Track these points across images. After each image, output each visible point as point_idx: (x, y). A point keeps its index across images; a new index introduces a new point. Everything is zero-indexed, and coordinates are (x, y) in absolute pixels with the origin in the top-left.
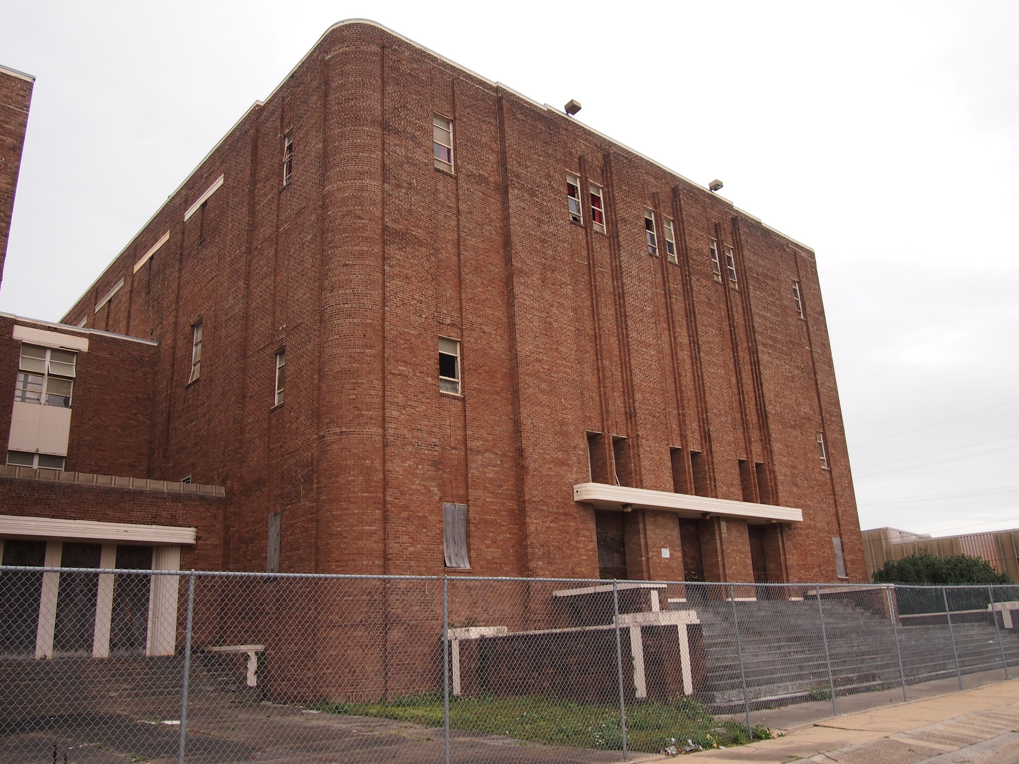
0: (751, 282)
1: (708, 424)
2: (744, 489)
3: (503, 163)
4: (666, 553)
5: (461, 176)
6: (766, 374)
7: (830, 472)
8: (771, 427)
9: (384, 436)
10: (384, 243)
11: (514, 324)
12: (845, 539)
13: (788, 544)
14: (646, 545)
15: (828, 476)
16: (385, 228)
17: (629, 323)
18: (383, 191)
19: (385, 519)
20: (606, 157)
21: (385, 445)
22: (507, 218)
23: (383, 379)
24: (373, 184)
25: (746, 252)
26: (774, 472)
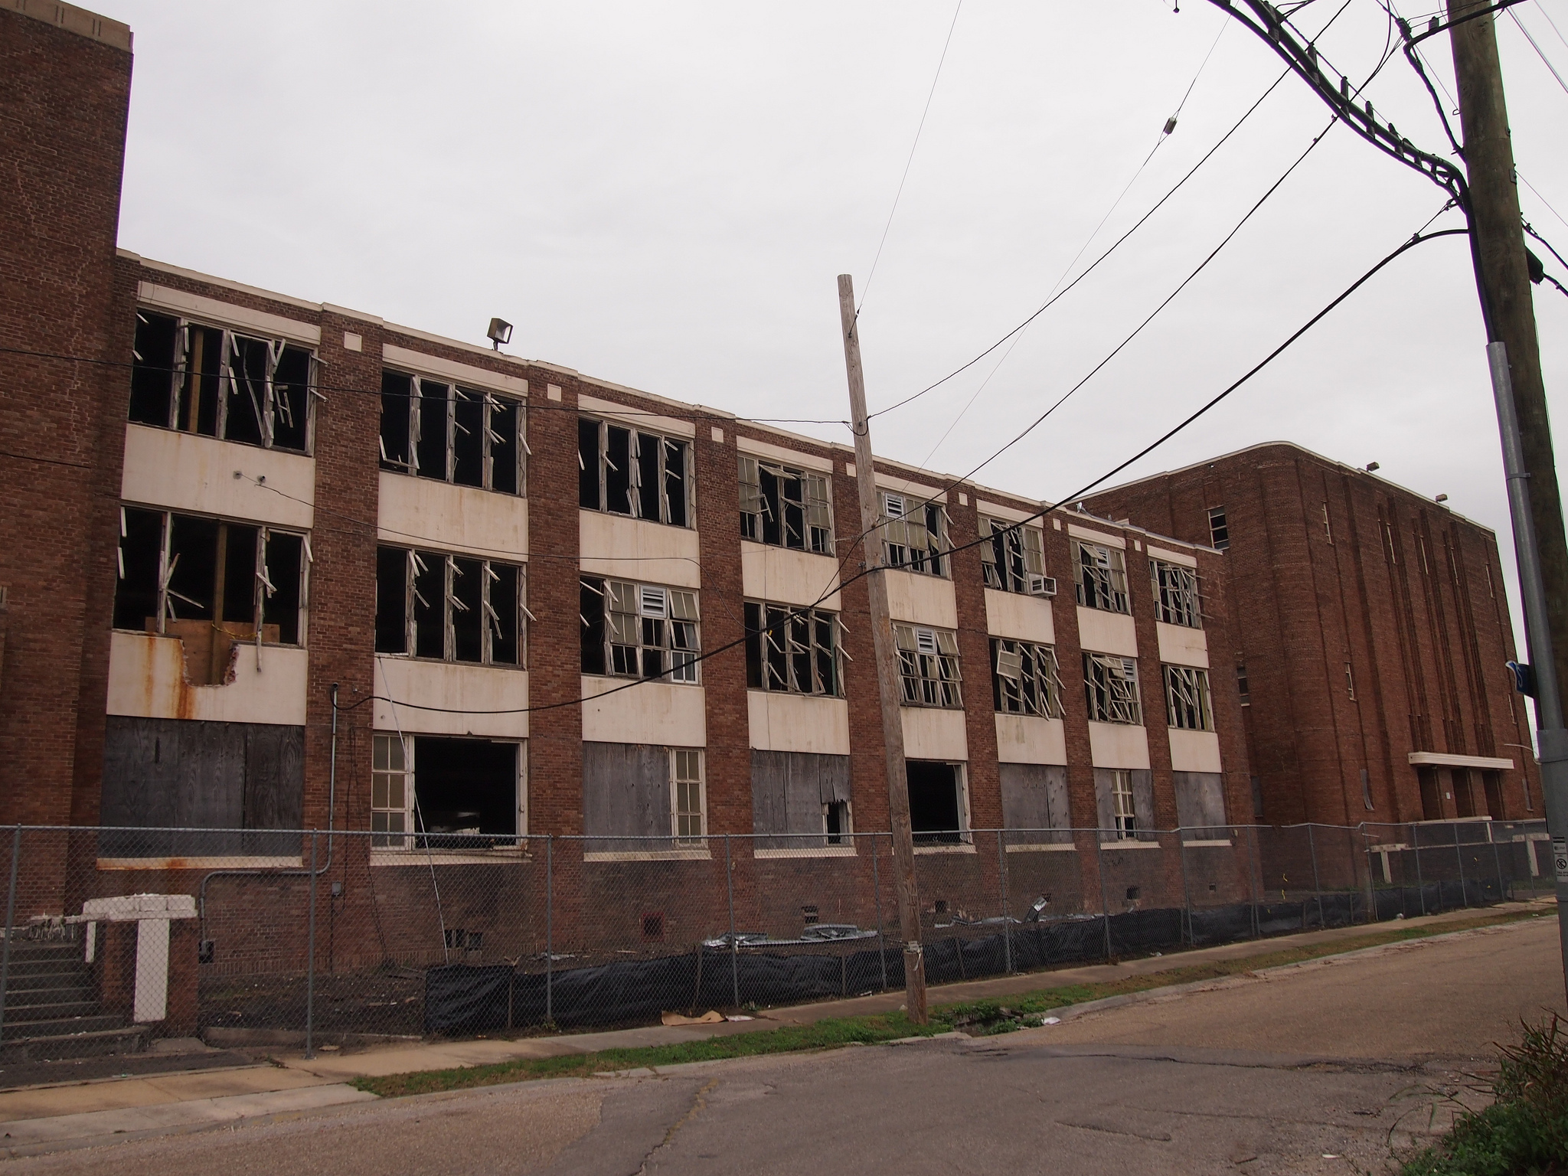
0: (1468, 578)
1: (1458, 700)
2: (1479, 748)
3: (1353, 529)
4: (1448, 796)
5: (1337, 545)
6: (1481, 652)
7: (1517, 726)
8: (1488, 696)
9: (1336, 731)
10: (1318, 606)
11: (1373, 647)
12: (1529, 780)
13: (1503, 786)
14: (1439, 790)
15: (1516, 729)
16: (1317, 595)
17: (1417, 632)
18: (1313, 569)
19: (1343, 782)
20: (1390, 500)
21: (1337, 737)
22: (1359, 570)
23: (1331, 695)
24: (1306, 564)
25: (1463, 552)
26: (1491, 731)
